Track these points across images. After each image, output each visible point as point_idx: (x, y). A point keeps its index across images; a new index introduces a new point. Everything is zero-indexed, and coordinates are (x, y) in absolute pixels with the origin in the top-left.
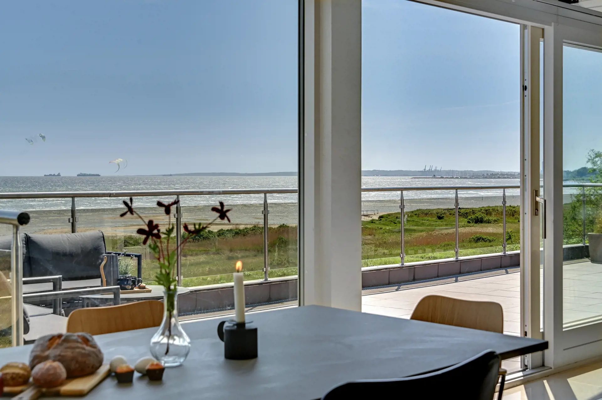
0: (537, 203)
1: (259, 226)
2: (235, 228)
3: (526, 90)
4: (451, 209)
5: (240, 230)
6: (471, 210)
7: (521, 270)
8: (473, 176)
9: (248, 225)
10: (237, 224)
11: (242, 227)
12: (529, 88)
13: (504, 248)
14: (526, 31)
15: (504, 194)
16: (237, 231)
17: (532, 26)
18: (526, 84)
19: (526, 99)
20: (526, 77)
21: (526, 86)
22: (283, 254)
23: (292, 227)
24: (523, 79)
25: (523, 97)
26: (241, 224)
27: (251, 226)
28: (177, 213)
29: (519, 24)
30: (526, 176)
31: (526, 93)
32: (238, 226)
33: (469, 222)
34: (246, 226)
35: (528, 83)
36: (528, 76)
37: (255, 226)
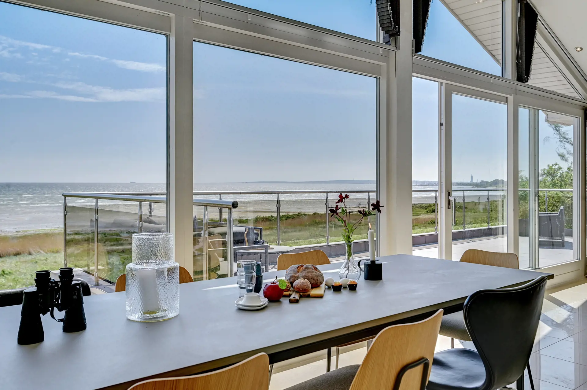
0: (449, 201)
1: (301, 213)
2: (287, 214)
3: (442, 125)
4: (416, 204)
5: (290, 216)
6: (429, 205)
7: (439, 245)
8: (429, 184)
9: (294, 212)
10: (288, 212)
11: (291, 214)
12: (444, 124)
13: (464, 226)
14: (442, 87)
15: (464, 195)
16: (288, 216)
17: (446, 83)
18: (442, 121)
19: (442, 131)
20: (442, 117)
21: (442, 123)
22: (316, 230)
23: (320, 214)
24: (440, 118)
25: (440, 130)
26: (290, 212)
27: (297, 213)
28: (278, 204)
29: (438, 82)
30: (442, 183)
31: (442, 127)
32: (288, 213)
33: (428, 212)
34: (293, 213)
35: (443, 121)
36: (443, 116)
37: (299, 213)
